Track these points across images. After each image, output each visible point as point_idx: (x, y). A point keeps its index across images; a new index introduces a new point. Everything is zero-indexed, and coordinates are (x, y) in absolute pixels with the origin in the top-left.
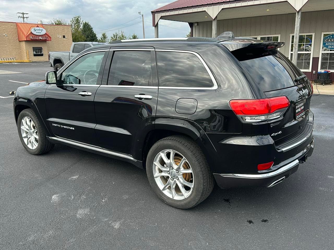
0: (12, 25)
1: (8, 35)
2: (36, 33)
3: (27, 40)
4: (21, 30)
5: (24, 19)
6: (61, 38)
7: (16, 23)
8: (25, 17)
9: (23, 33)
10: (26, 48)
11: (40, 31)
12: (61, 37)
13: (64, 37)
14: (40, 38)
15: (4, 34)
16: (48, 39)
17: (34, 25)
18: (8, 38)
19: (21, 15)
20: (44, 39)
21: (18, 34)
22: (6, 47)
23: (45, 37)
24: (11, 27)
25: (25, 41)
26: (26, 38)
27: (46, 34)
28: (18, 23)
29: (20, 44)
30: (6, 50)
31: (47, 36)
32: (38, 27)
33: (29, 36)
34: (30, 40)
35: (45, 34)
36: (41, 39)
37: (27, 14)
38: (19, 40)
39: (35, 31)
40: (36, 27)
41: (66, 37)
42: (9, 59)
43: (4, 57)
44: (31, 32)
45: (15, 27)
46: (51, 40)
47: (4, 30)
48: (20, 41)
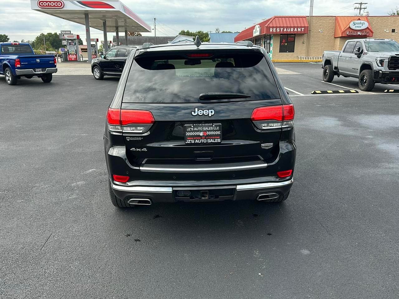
0: (330, 20)
1: (324, 31)
2: (356, 27)
3: (343, 36)
4: (339, 25)
5: (361, 11)
6: (389, 33)
7: (336, 16)
8: (362, 8)
9: (340, 28)
10: (339, 46)
11: (361, 25)
12: (388, 31)
13: (393, 31)
14: (359, 33)
15: (320, 30)
16: (368, 35)
17: (355, 18)
18: (322, 34)
19: (358, 6)
20: (364, 34)
21: (335, 30)
22: (318, 44)
23: (366, 32)
24: (329, 22)
25: (340, 37)
26: (342, 34)
27: (368, 28)
28: (337, 16)
29: (335, 41)
30: (317, 48)
31: (368, 31)
32: (359, 19)
33: (346, 32)
34: (346, 36)
35: (366, 28)
36: (360, 35)
37: (366, 4)
38: (334, 36)
39: (355, 25)
40: (357, 20)
41: (396, 31)
42: (318, 58)
43: (313, 55)
44: (349, 27)
45: (333, 22)
46: (372, 35)
47: (321, 25)
48: (335, 38)
